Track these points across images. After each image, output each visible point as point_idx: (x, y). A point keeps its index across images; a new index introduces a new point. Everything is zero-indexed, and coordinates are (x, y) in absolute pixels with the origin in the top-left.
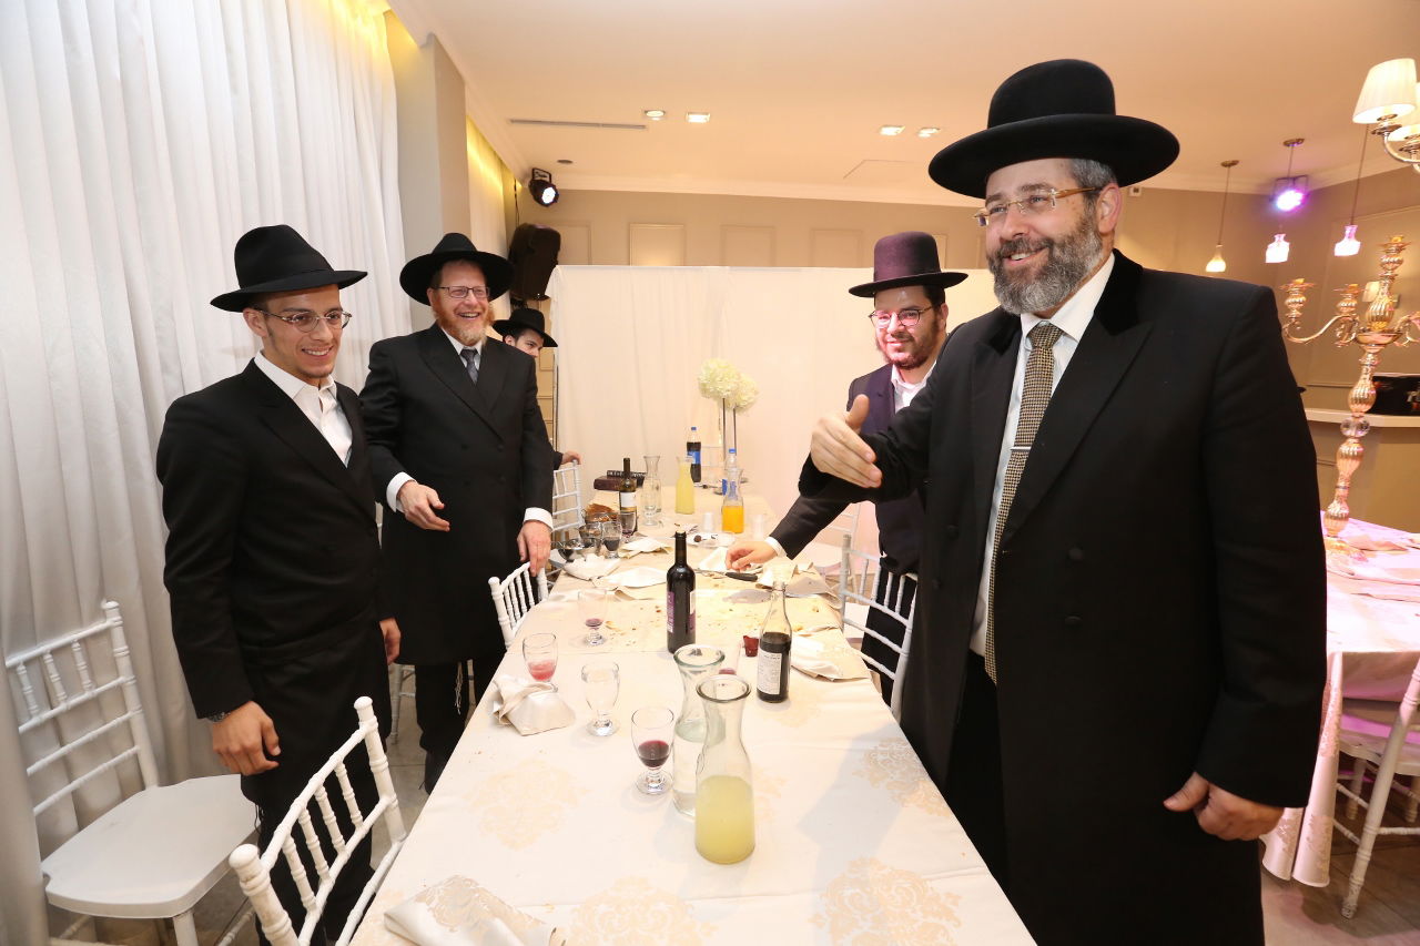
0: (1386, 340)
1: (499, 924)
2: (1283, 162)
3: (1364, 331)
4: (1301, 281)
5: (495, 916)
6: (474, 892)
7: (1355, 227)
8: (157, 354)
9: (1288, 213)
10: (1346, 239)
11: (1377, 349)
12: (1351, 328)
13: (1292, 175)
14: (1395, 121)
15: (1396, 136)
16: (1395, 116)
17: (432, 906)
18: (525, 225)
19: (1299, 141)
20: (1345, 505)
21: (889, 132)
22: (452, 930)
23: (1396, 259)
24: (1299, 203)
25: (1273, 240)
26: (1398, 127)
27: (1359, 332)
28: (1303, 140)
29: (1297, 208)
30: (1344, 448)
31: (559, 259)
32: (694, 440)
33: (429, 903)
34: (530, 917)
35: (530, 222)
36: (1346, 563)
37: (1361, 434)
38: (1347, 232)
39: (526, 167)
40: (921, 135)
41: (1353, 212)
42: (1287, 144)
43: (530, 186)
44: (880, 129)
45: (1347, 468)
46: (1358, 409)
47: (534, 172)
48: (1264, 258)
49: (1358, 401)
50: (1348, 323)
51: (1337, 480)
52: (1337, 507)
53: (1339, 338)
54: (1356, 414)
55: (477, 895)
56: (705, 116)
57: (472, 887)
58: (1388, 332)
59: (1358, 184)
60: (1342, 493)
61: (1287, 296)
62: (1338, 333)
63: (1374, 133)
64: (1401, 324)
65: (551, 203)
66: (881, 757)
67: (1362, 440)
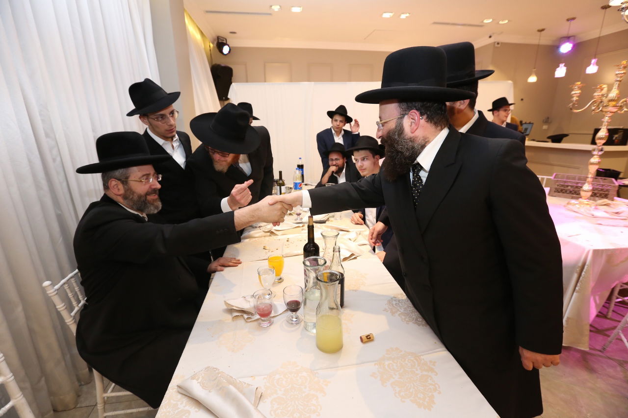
0: (615, 110)
1: (232, 388)
2: (564, 30)
3: (606, 106)
4: (579, 83)
5: (231, 383)
6: (218, 373)
7: (596, 59)
9: (566, 54)
10: (591, 66)
11: (611, 114)
12: (598, 105)
13: (569, 35)
17: (199, 381)
18: (216, 64)
19: (573, 19)
20: (591, 185)
21: (386, 15)
22: (210, 392)
23: (622, 72)
24: (570, 49)
25: (558, 67)
27: (603, 107)
28: (575, 18)
29: (569, 51)
30: (593, 160)
31: (233, 80)
32: (300, 163)
33: (197, 380)
34: (245, 383)
35: (218, 63)
36: (590, 210)
37: (600, 154)
38: (592, 62)
39: (214, 36)
40: (402, 17)
41: (596, 52)
42: (568, 20)
43: (217, 46)
44: (382, 14)
45: (593, 169)
46: (600, 142)
47: (218, 38)
48: (554, 75)
49: (601, 139)
50: (598, 103)
51: (588, 175)
52: (587, 187)
53: (594, 110)
54: (599, 145)
55: (220, 375)
56: (299, 8)
57: (217, 372)
58: (616, 106)
59: (599, 39)
60: (589, 180)
61: (572, 90)
62: (593, 108)
63: (619, 10)
64: (622, 102)
65: (227, 54)
66: (394, 303)
67: (601, 156)
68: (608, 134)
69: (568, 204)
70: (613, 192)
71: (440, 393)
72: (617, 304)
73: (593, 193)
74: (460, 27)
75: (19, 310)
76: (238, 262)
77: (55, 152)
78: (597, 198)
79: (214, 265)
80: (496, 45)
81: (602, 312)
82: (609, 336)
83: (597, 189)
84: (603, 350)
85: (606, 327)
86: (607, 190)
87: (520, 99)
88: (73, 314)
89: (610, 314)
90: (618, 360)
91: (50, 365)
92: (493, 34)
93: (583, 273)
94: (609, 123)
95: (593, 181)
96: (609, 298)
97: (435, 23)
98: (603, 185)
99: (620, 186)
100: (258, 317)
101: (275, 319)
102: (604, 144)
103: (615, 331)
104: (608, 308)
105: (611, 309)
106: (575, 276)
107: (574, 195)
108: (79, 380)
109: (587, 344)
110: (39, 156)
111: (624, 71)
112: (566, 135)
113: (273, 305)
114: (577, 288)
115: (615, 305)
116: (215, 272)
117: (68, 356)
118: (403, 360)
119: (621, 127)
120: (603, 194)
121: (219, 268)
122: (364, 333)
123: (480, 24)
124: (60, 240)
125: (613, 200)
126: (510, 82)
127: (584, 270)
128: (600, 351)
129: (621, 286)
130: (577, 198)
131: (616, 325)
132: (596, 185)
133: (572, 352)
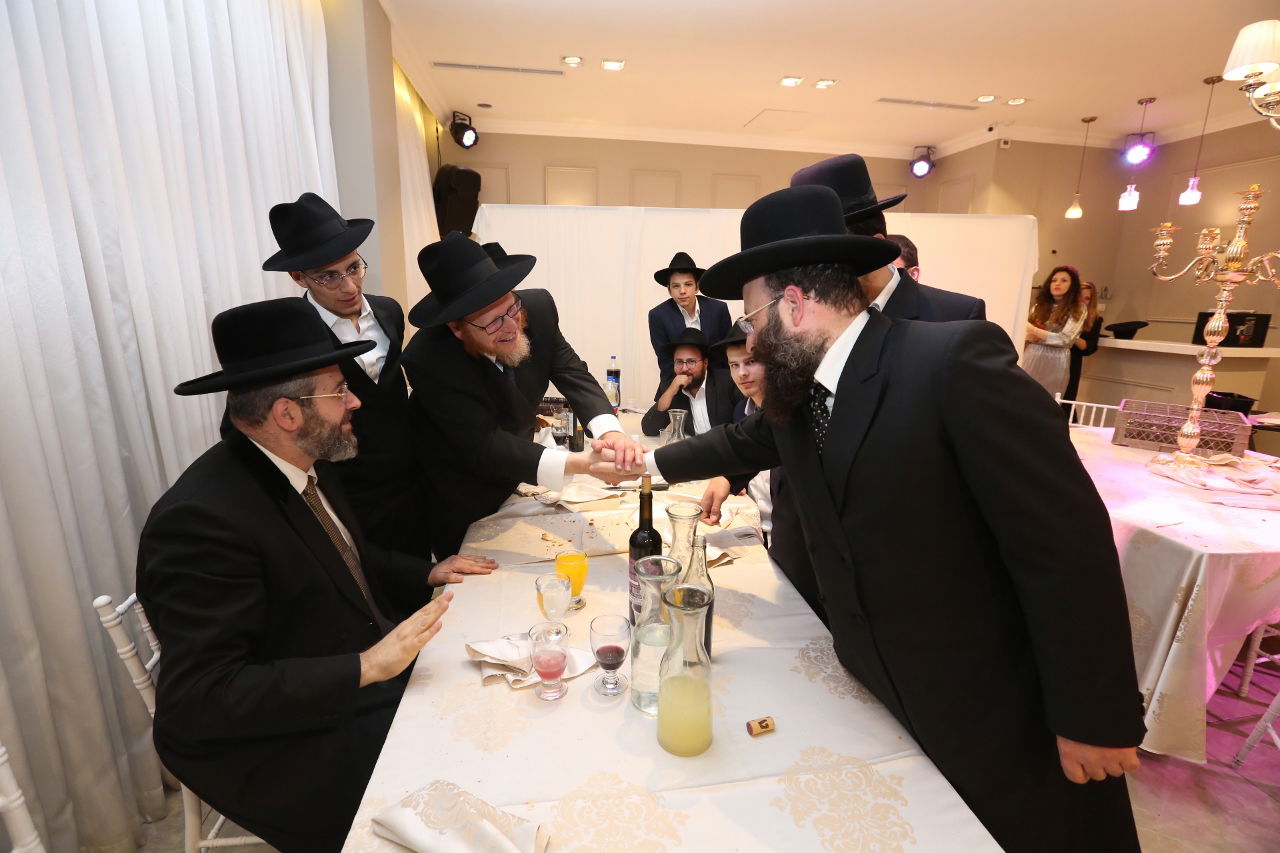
0: (1240, 278)
1: (487, 825)
2: (1137, 118)
3: (1222, 270)
4: (1169, 224)
5: (483, 816)
6: (459, 795)
7: (1198, 179)
8: (107, 284)
9: (1137, 165)
10: (1189, 190)
11: (1232, 286)
12: (1208, 268)
13: (1144, 131)
14: (1261, 79)
15: (1259, 93)
16: (1261, 73)
17: (420, 809)
18: (448, 165)
19: (1151, 100)
20: (1197, 425)
21: (789, 82)
22: (441, 833)
23: (1253, 206)
24: (1145, 157)
25: (1125, 190)
26: (1264, 83)
27: (1217, 271)
28: (1154, 99)
29: (1144, 162)
30: (1199, 375)
31: (481, 198)
32: (613, 367)
33: (415, 808)
34: (513, 816)
35: (452, 163)
36: (1197, 475)
37: (1214, 362)
38: (1191, 183)
39: (448, 109)
40: (818, 87)
41: (1197, 164)
42: (1141, 102)
43: (451, 130)
44: (780, 80)
45: (1200, 393)
46: (1213, 340)
47: (454, 114)
48: (1117, 206)
49: (1213, 333)
50: (1206, 263)
51: (1190, 403)
52: (1190, 427)
53: (1199, 278)
54: (1211, 345)
55: (462, 799)
56: (619, 64)
57: (455, 791)
58: (1243, 271)
59: (1202, 140)
60: (1195, 414)
61: (1156, 238)
62: (1198, 273)
63: (1241, 89)
64: (1254, 264)
65: (471, 146)
66: (813, 654)
67: (1214, 368)
68: (1228, 325)
69: (1152, 461)
70: (1242, 439)
71: (914, 842)
72: (1258, 668)
73: (1202, 440)
74: (931, 108)
75: (32, 658)
76: (490, 565)
77: (127, 330)
78: (1209, 451)
79: (441, 570)
80: (1002, 146)
81: (1228, 683)
82: (1247, 736)
83: (1209, 433)
84: (1235, 765)
85: (1238, 715)
86: (1230, 435)
87: (1051, 252)
88: (148, 666)
89: (1246, 689)
90: (1267, 786)
91: (85, 778)
92: (997, 123)
93: (1191, 602)
94: (1230, 304)
95: (1201, 417)
96: (1243, 656)
97: (883, 100)
98: (1221, 426)
99: (1254, 427)
100: (535, 678)
101: (569, 684)
102: (1221, 344)
103: (1260, 724)
104: (1241, 677)
105: (1248, 680)
106: (1175, 608)
107: (1164, 445)
108: (142, 812)
109: (1203, 751)
110: (96, 339)
111: (1257, 205)
112: (1144, 324)
113: (567, 655)
114: (1179, 633)
115: (1255, 670)
116: (443, 584)
117: (124, 760)
118: (836, 773)
119: (1251, 311)
120: (1223, 442)
121: (454, 576)
122: (755, 717)
123: (974, 105)
124: (124, 512)
125: (1242, 456)
126: (1032, 217)
127: (1193, 597)
128: (1230, 767)
129: (1266, 631)
130: (1171, 451)
131: (1259, 713)
132: (1207, 424)
133: (1170, 767)
